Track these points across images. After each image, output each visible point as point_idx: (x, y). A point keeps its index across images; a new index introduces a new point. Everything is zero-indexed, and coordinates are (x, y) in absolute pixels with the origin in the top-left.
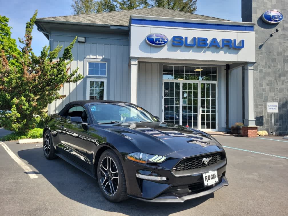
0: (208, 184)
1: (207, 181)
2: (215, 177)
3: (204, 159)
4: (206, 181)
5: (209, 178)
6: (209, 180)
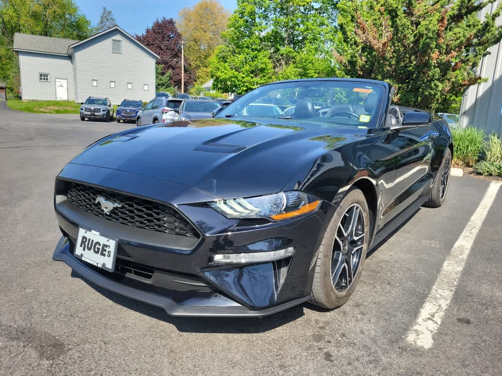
0: (82, 255)
1: (84, 250)
2: (106, 253)
3: (100, 199)
4: (81, 246)
5: (90, 246)
6: (89, 249)
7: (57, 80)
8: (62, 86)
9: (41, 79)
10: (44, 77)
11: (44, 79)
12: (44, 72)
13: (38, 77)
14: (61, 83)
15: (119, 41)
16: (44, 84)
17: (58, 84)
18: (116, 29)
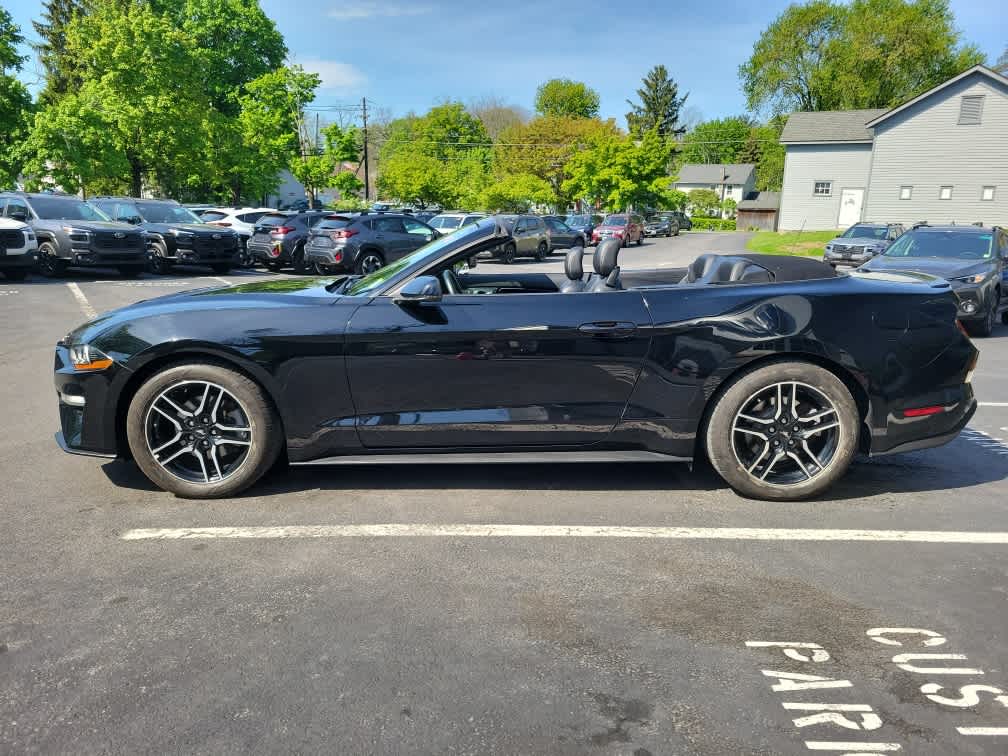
7: (845, 191)
8: (852, 202)
9: (817, 191)
10: (822, 187)
11: (822, 192)
12: (823, 178)
13: (813, 187)
14: (851, 197)
15: (980, 97)
16: (821, 201)
17: (845, 198)
18: (976, 72)
